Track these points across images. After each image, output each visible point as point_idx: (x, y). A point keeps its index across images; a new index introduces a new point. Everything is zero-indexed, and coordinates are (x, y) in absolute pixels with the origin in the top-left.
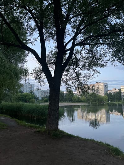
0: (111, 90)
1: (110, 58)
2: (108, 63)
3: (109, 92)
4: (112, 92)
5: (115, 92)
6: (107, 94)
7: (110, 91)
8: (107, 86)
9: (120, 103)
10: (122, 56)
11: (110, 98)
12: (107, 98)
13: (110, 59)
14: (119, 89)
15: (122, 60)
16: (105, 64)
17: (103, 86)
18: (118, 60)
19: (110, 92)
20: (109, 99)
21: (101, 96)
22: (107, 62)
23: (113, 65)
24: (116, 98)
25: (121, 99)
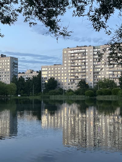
0: (23, 73)
1: (23, 6)
2: (17, 17)
3: (19, 76)
4: (25, 77)
5: (31, 76)
6: (16, 79)
7: (22, 75)
8: (17, 64)
9: (38, 98)
10: (45, 7)
11: (22, 89)
12: (16, 88)
13: (23, 10)
14: (37, 72)
15: (44, 15)
16: (12, 18)
17: (8, 64)
18: (37, 14)
19: (21, 77)
20: (18, 90)
21: (3, 83)
22: (17, 13)
23: (29, 22)
24: (32, 89)
25: (40, 91)
